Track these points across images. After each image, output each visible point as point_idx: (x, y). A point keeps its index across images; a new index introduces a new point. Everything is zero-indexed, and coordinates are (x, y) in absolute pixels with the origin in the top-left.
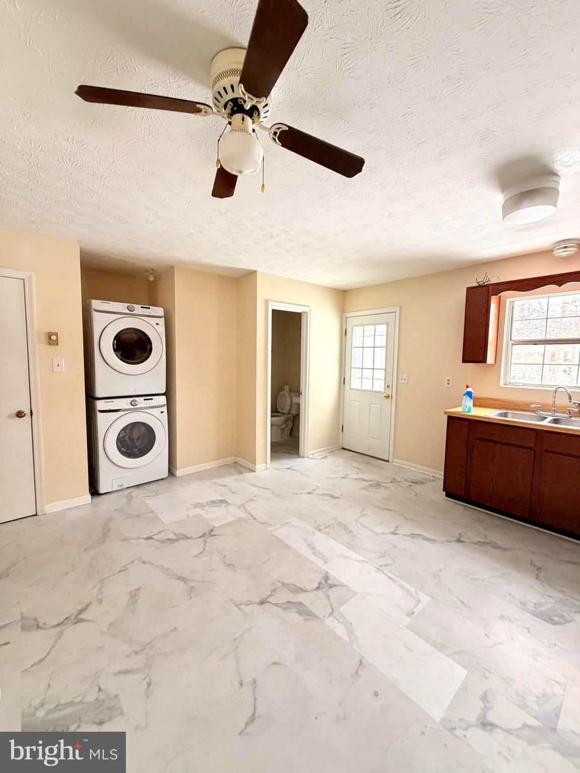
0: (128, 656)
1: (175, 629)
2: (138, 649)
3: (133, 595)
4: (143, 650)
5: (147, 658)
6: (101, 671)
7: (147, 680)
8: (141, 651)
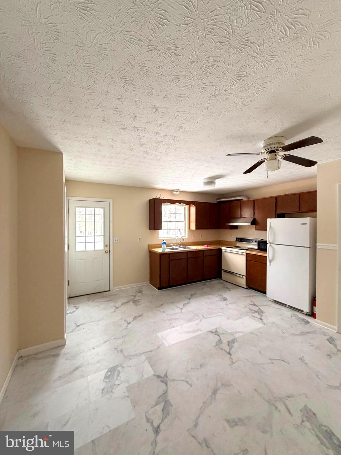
0: (279, 411)
1: (255, 390)
2: (274, 408)
3: (234, 423)
4: (273, 404)
5: (277, 401)
6: (294, 425)
7: (287, 398)
8: (274, 405)
